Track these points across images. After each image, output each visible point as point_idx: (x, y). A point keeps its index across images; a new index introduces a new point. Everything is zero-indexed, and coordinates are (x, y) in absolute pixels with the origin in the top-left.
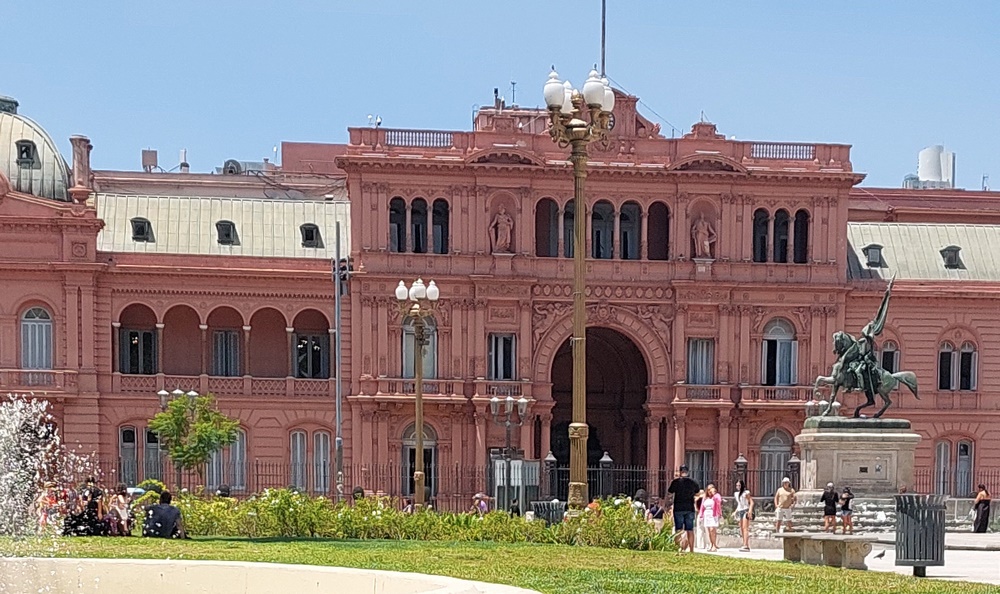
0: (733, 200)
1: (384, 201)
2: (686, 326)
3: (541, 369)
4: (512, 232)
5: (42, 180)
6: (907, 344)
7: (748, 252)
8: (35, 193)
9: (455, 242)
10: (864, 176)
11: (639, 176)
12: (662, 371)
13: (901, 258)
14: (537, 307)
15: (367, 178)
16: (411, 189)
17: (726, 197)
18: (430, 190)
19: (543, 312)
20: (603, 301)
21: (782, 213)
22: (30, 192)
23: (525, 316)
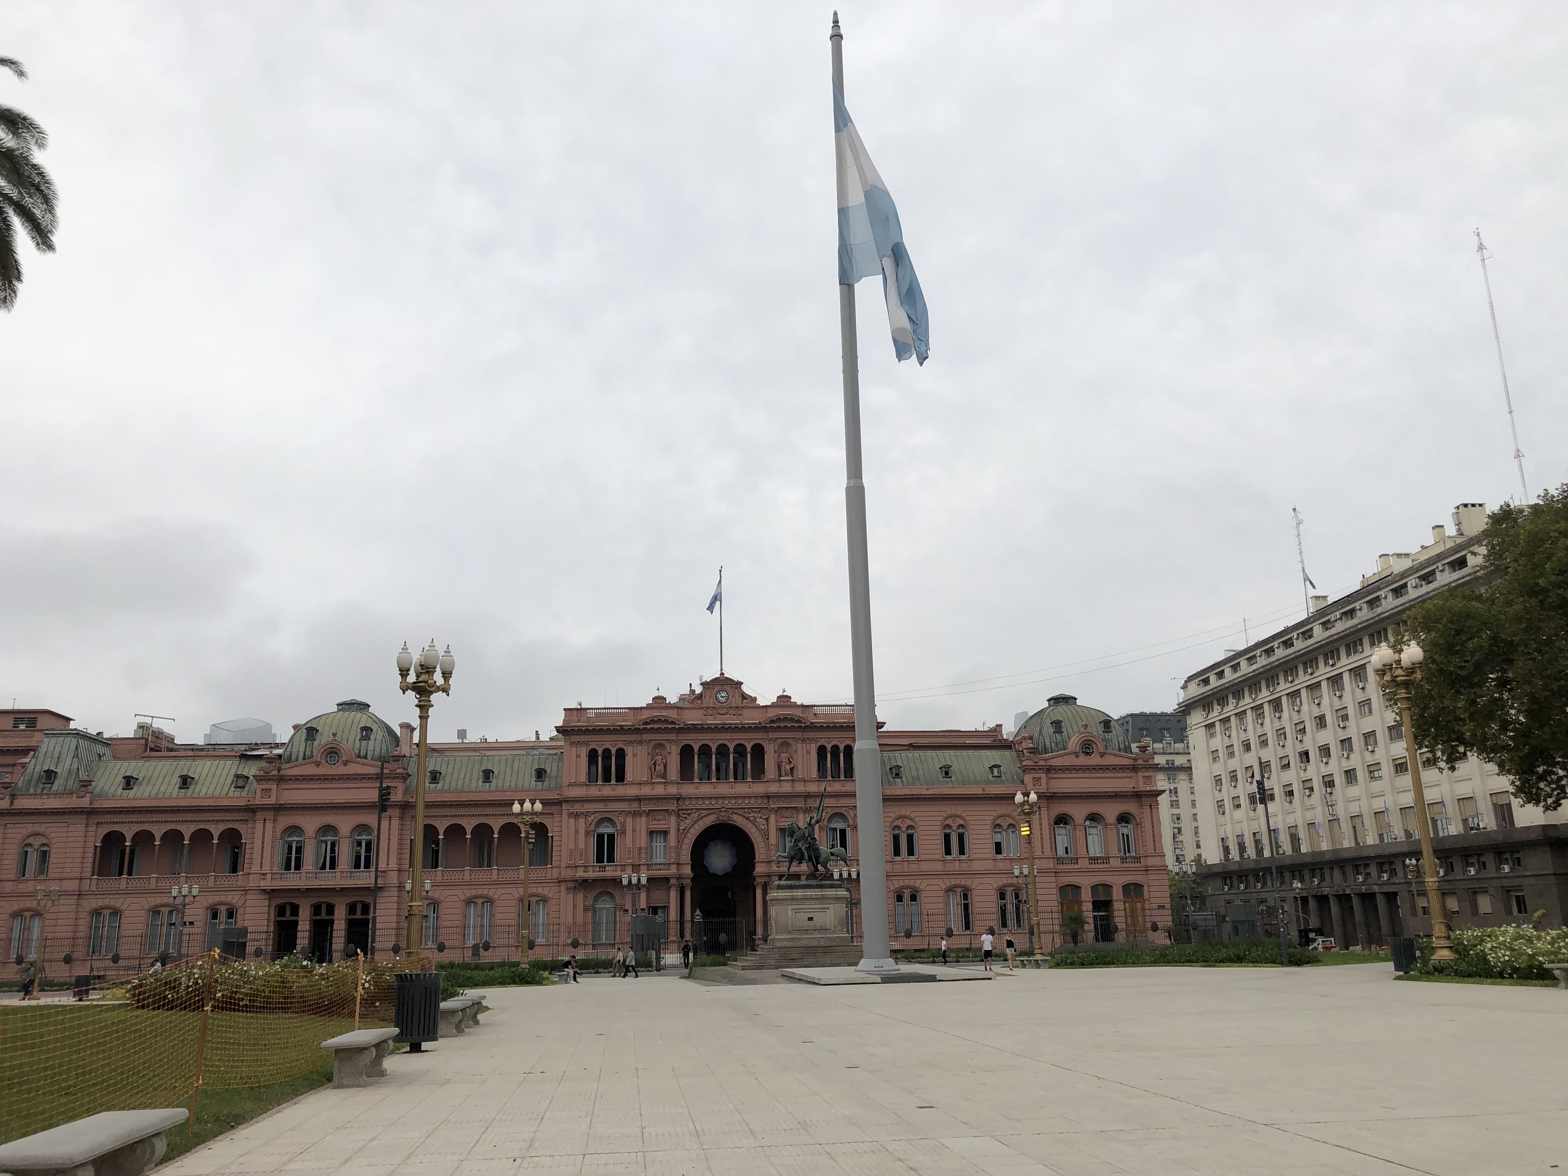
0: (804, 740)
1: (584, 752)
2: (777, 821)
3: (684, 852)
4: (665, 766)
5: (374, 750)
6: (922, 828)
7: (814, 774)
8: (369, 757)
9: (629, 777)
10: (885, 723)
11: (743, 729)
12: (763, 850)
13: (914, 773)
14: (681, 812)
15: (575, 738)
16: (601, 744)
17: (799, 739)
18: (612, 744)
19: (684, 816)
20: (723, 807)
21: (835, 748)
22: (366, 757)
23: (673, 819)
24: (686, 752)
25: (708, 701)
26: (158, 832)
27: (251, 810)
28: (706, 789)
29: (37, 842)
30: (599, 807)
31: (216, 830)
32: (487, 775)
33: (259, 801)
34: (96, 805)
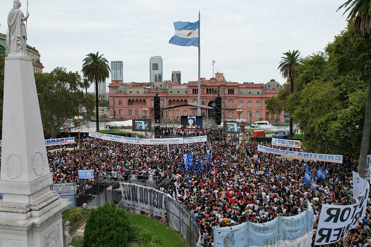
1: (192, 89)
4: (204, 92)
5: (162, 88)
6: (244, 102)
7: (227, 93)
11: (216, 86)
13: (244, 93)
15: (190, 87)
16: (194, 88)
17: (225, 88)
18: (196, 88)
19: (207, 99)
21: (231, 89)
23: (205, 100)
24: (207, 90)
25: (211, 82)
26: (135, 99)
27: (147, 97)
28: (210, 95)
29: (121, 100)
30: (194, 97)
31: (142, 99)
32: (179, 92)
33: (147, 96)
34: (127, 96)
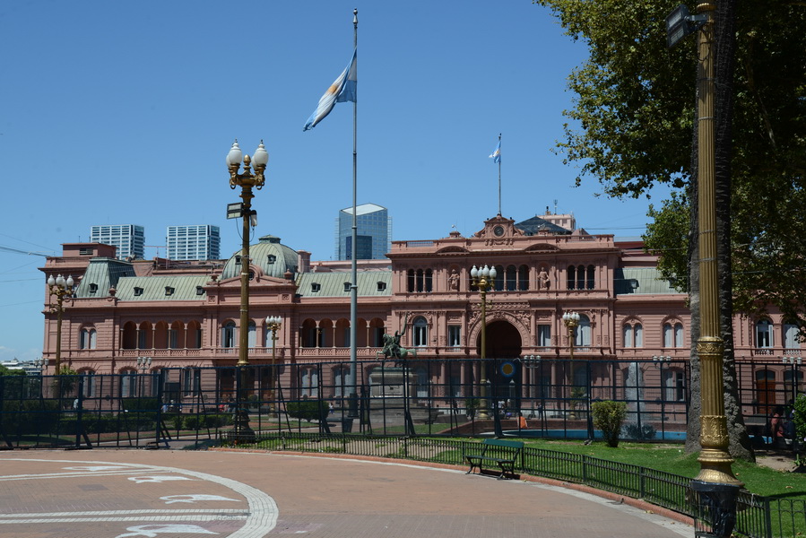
0: (557, 262)
1: (405, 273)
2: (536, 320)
3: (472, 340)
4: (459, 281)
5: (276, 270)
6: (647, 325)
7: (564, 286)
8: (273, 275)
9: (434, 288)
11: (512, 255)
12: (526, 340)
14: (469, 313)
15: (398, 262)
16: (416, 265)
18: (424, 265)
19: (471, 316)
20: (499, 310)
21: (581, 267)
22: (271, 275)
23: (463, 318)
25: (488, 234)
26: (154, 322)
27: (204, 310)
30: (415, 308)
31: (186, 322)
34: (119, 306)
